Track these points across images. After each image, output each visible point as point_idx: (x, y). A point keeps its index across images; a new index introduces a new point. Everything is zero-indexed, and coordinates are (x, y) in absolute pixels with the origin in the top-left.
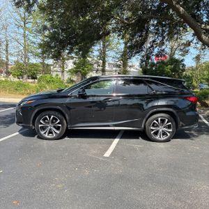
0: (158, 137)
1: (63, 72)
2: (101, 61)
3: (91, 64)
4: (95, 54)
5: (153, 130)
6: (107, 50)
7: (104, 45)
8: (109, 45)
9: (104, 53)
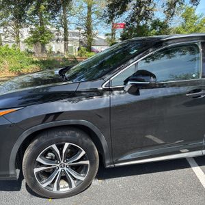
6: (68, 15)
8: (70, 9)
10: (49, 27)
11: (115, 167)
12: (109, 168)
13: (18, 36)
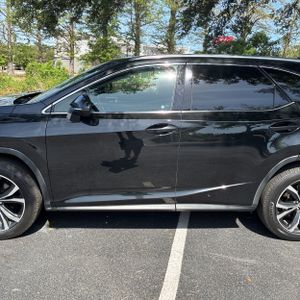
0: (293, 229)
1: (72, 58)
2: (133, 43)
3: (117, 47)
4: (123, 31)
5: (281, 210)
6: (142, 23)
7: (137, 15)
8: (146, 14)
9: (138, 28)
10: (115, 39)
11: (58, 211)
12: (50, 212)
13: (72, 51)
